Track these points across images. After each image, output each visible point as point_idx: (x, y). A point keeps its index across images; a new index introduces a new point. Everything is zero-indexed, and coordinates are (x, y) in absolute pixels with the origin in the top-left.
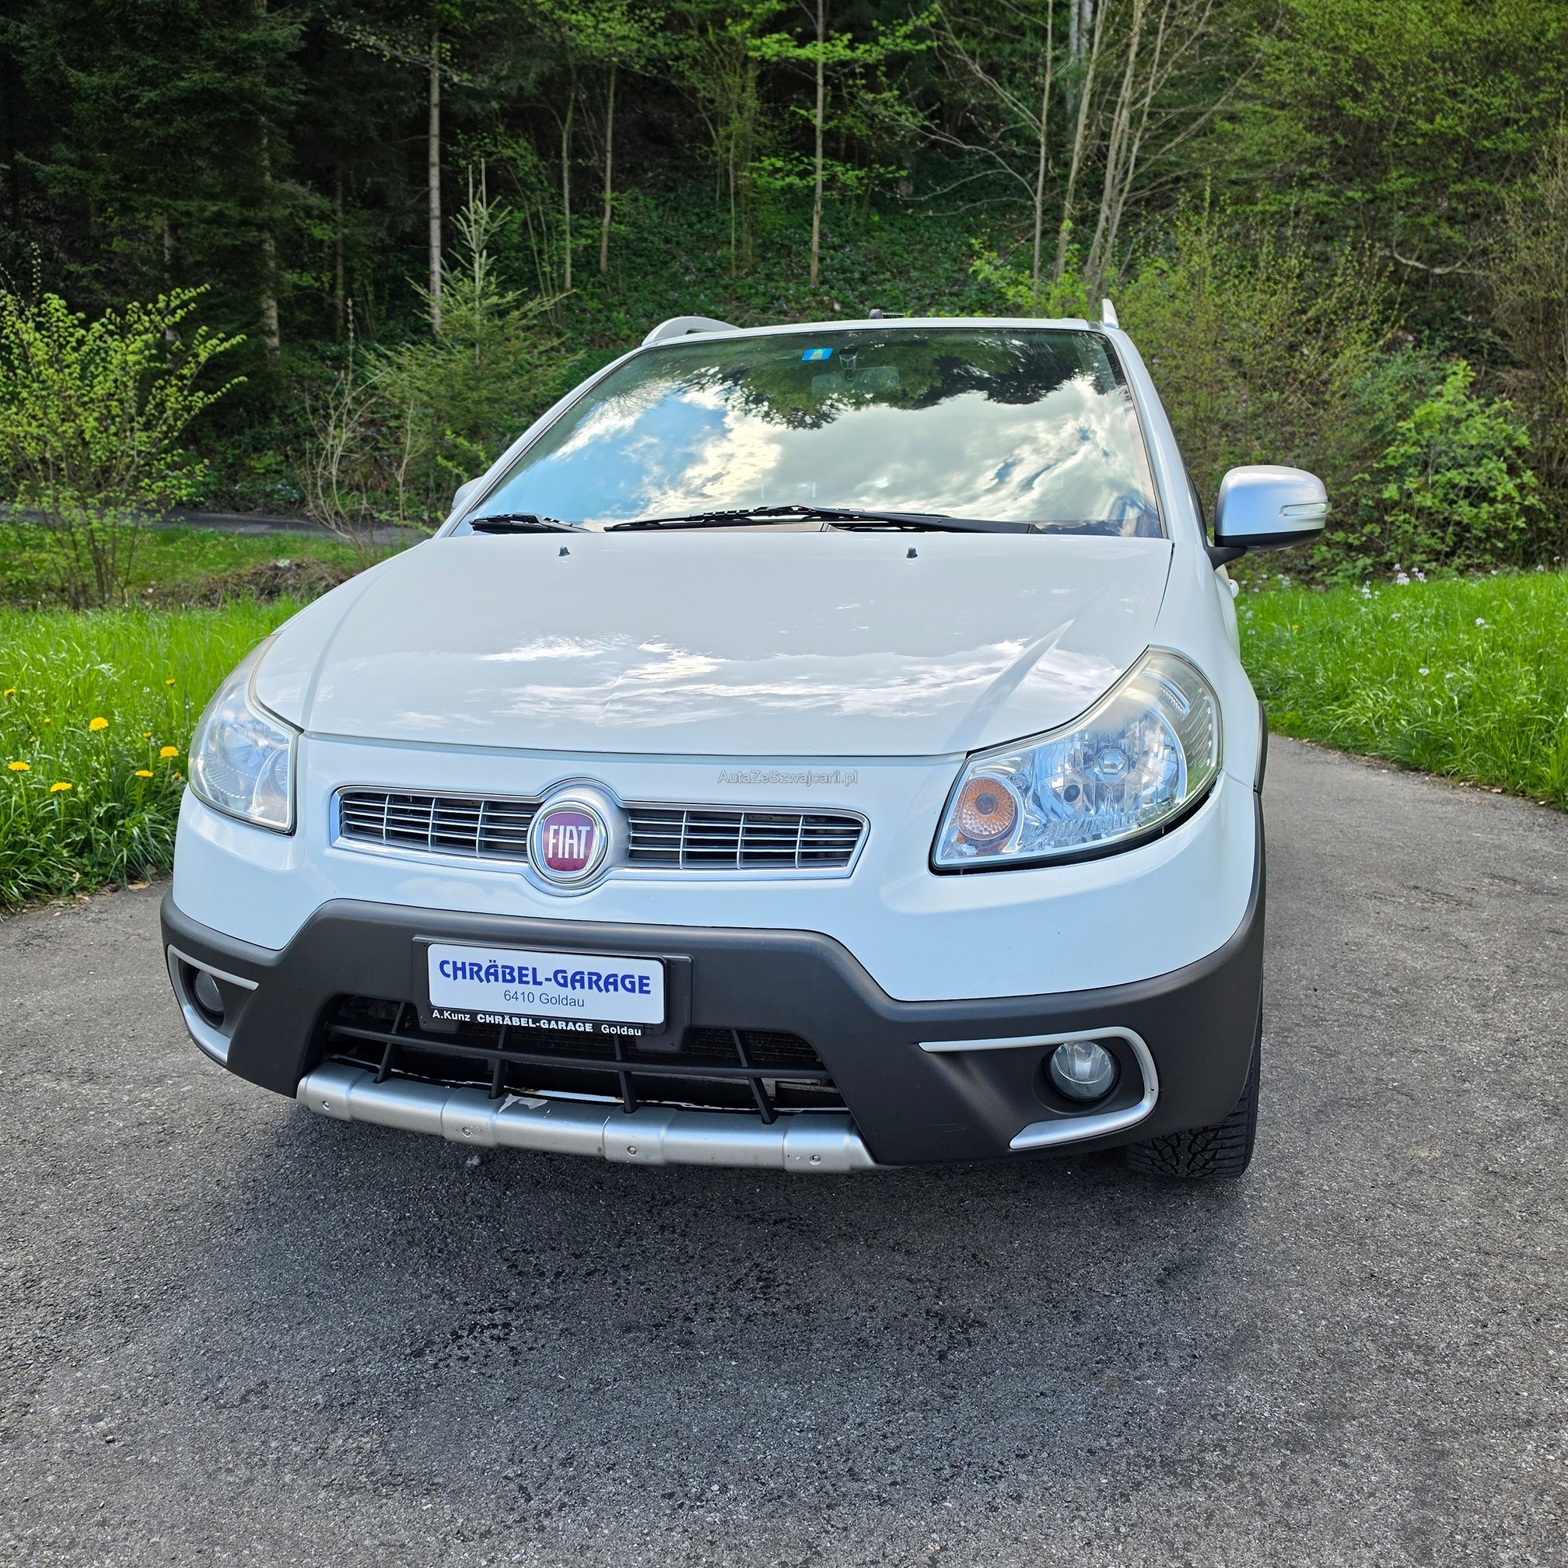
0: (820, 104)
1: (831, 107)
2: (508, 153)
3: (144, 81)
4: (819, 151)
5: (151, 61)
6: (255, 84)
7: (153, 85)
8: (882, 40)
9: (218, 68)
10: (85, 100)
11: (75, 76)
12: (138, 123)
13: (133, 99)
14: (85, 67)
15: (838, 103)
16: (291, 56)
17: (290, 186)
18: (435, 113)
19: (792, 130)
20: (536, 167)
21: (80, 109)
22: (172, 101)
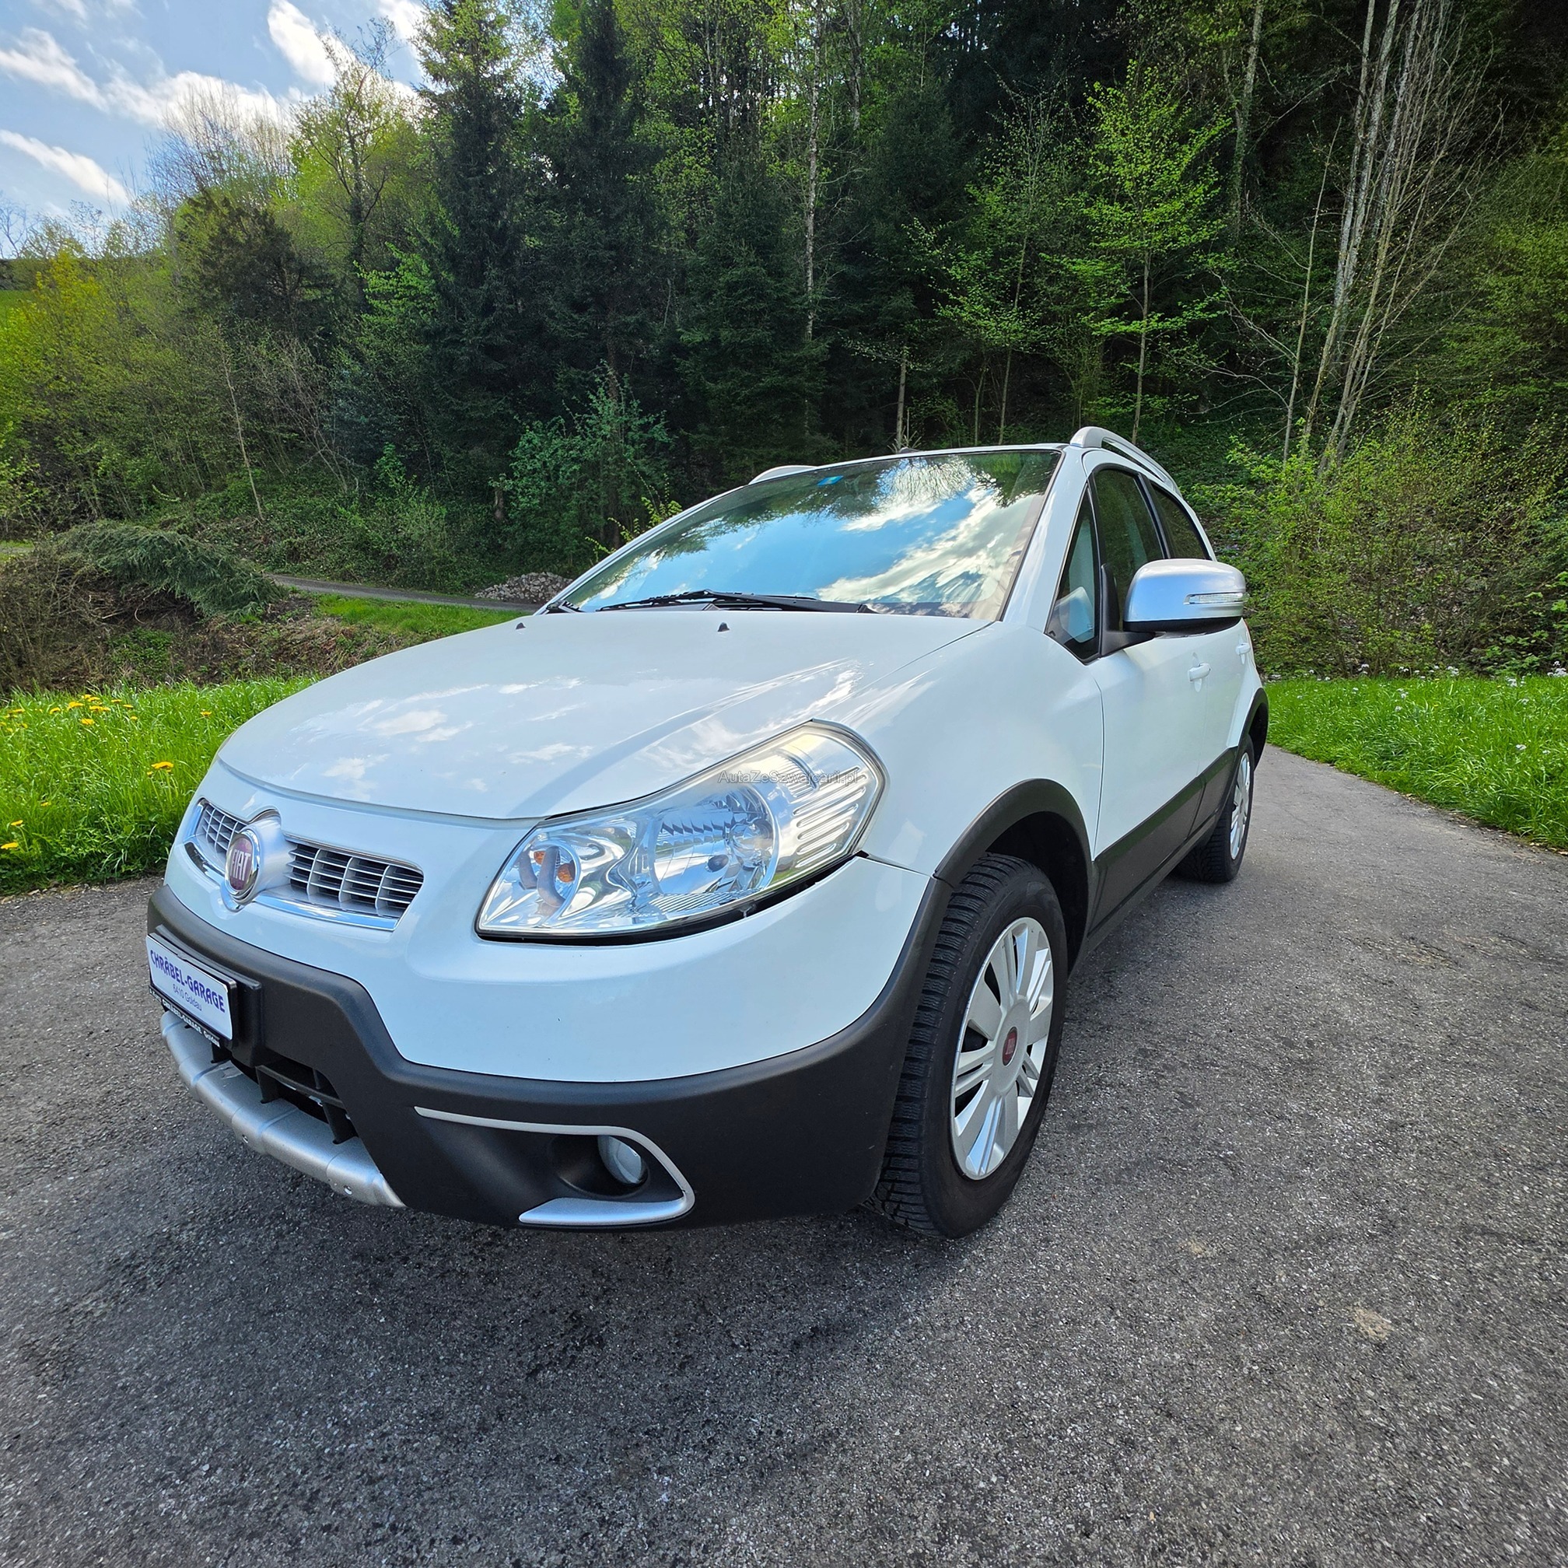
0: (1142, 360)
1: (1151, 360)
2: (942, 407)
3: (744, 384)
4: (1140, 389)
5: (747, 374)
6: (800, 381)
7: (747, 386)
8: (1185, 313)
9: (780, 374)
10: (714, 398)
11: (710, 385)
12: (738, 408)
13: (737, 395)
14: (715, 380)
15: (1155, 357)
16: (823, 364)
17: (818, 437)
18: (902, 389)
19: (1122, 378)
20: (957, 415)
21: (711, 404)
22: (758, 394)
